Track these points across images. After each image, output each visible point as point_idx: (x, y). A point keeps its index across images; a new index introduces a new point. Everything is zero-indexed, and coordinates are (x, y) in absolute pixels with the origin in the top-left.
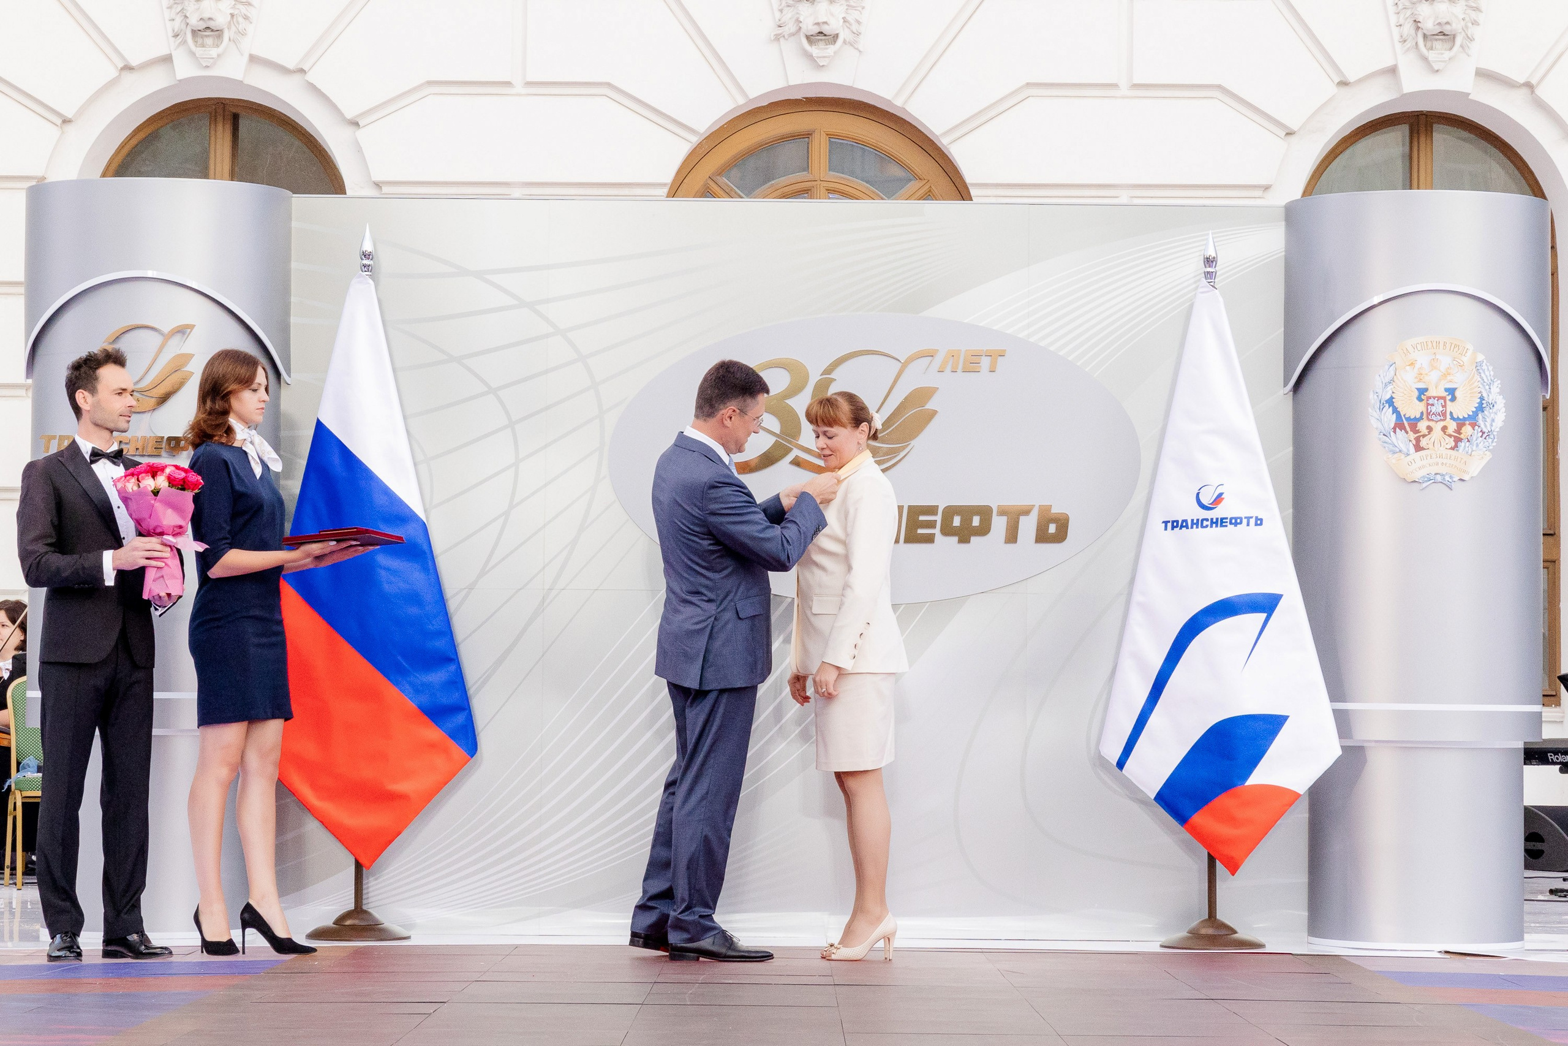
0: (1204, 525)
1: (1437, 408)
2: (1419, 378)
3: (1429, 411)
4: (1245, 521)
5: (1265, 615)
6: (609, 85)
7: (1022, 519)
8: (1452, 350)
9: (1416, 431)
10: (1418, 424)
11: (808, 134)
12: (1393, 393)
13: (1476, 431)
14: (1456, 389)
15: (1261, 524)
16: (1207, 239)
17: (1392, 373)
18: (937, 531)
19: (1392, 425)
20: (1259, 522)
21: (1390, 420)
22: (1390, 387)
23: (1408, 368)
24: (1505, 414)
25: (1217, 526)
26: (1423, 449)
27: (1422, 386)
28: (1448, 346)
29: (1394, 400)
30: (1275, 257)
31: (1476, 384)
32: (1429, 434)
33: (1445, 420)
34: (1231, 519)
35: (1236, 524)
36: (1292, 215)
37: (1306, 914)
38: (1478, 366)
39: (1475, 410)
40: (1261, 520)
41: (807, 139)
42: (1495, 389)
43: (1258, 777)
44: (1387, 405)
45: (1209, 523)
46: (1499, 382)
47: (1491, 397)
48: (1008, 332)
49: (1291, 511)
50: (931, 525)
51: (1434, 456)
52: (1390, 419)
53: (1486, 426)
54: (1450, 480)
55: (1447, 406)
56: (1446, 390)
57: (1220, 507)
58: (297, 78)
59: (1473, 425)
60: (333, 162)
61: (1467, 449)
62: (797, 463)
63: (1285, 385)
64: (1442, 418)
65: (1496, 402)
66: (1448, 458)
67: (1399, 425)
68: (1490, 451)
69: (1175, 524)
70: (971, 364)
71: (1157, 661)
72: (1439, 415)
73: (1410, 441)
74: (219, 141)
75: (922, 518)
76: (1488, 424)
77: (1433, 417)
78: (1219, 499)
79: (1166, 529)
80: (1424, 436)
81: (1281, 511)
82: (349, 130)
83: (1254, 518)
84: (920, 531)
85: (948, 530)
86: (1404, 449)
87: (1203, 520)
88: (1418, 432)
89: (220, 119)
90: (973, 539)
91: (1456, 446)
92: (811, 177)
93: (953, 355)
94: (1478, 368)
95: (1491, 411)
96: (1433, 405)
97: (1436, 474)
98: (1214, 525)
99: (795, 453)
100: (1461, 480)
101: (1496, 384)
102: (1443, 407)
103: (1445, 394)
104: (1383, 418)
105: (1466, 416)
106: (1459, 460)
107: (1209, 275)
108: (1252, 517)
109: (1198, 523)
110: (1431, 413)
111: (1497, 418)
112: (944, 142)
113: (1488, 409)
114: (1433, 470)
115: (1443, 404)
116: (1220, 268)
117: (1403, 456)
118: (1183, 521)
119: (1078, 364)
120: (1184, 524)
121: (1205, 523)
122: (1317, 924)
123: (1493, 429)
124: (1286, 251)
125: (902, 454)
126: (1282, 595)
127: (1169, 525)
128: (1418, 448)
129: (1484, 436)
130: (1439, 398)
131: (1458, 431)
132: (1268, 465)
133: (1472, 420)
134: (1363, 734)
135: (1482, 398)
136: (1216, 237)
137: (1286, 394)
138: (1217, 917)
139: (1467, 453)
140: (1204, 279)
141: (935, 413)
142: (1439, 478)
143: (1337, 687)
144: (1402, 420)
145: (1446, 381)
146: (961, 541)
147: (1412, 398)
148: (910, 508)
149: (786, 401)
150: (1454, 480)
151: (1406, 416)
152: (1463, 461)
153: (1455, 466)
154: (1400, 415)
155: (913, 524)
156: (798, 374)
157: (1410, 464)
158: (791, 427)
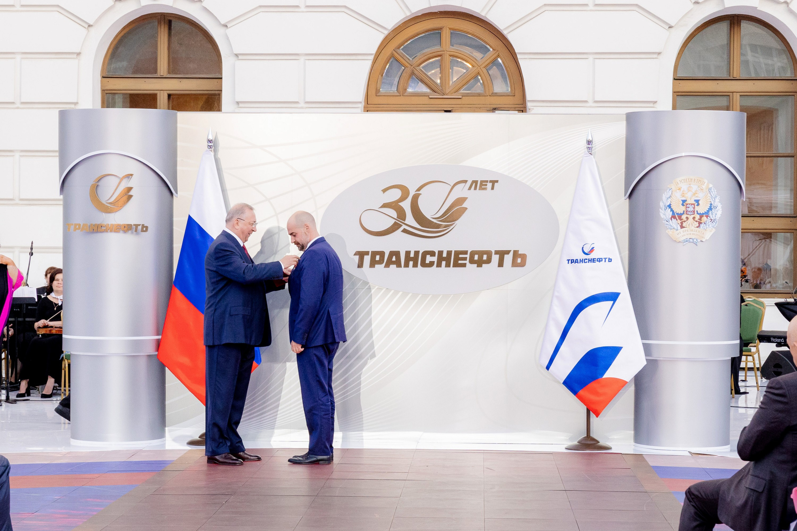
0: (585, 262)
1: (691, 209)
2: (683, 195)
3: (687, 210)
4: (604, 260)
5: (612, 302)
6: (345, 7)
7: (506, 256)
8: (698, 182)
10: (682, 216)
11: (440, 29)
12: (671, 202)
13: (708, 219)
14: (699, 200)
15: (611, 261)
16: (588, 132)
17: (671, 193)
18: (467, 262)
19: (670, 217)
20: (610, 260)
21: (669, 215)
22: (669, 200)
23: (678, 191)
24: (722, 211)
26: (684, 227)
27: (684, 199)
28: (696, 181)
29: (671, 205)
31: (709, 198)
32: (687, 220)
34: (598, 259)
35: (600, 261)
36: (629, 118)
38: (710, 189)
39: (708, 209)
40: (611, 259)
42: (717, 200)
44: (668, 208)
45: (587, 261)
46: (719, 197)
47: (715, 204)
48: (500, 172)
50: (465, 259)
51: (689, 230)
52: (669, 214)
53: (713, 217)
54: (696, 241)
56: (695, 201)
57: (593, 253)
58: (198, 4)
59: (707, 217)
60: (216, 43)
61: (704, 227)
62: (405, 231)
63: (625, 194)
64: (693, 213)
65: (717, 206)
66: (696, 231)
67: (673, 217)
68: (714, 228)
69: (572, 261)
70: (483, 186)
71: (564, 322)
72: (692, 212)
73: (678, 224)
74: (162, 33)
75: (460, 256)
76: (714, 216)
77: (689, 213)
78: (592, 250)
79: (568, 263)
80: (685, 221)
82: (222, 30)
84: (460, 262)
85: (472, 261)
86: (676, 228)
87: (585, 259)
88: (682, 219)
90: (483, 265)
91: (699, 226)
92: (441, 49)
93: (474, 182)
94: (710, 191)
95: (715, 210)
96: (689, 207)
98: (590, 262)
99: (404, 227)
100: (701, 241)
101: (718, 198)
103: (694, 203)
104: (666, 213)
105: (704, 212)
106: (700, 232)
107: (589, 149)
108: (607, 258)
109: (582, 261)
111: (718, 213)
112: (505, 33)
113: (714, 209)
114: (689, 237)
115: (694, 207)
116: (596, 143)
117: (675, 231)
118: (576, 260)
119: (531, 186)
120: (577, 261)
121: (586, 261)
122: (638, 436)
123: (716, 218)
125: (452, 227)
126: (620, 294)
127: (570, 261)
128: (682, 227)
129: (712, 221)
130: (692, 204)
131: (700, 219)
133: (707, 214)
134: (657, 355)
135: (711, 204)
136: (592, 131)
137: (626, 199)
138: (591, 436)
139: (704, 229)
141: (466, 208)
142: (691, 240)
143: (644, 333)
144: (675, 214)
145: (695, 197)
146: (477, 266)
147: (679, 204)
148: (455, 251)
149: (399, 204)
150: (698, 241)
151: (677, 213)
152: (702, 233)
153: (699, 235)
154: (674, 212)
155: (457, 259)
156: (405, 191)
157: (678, 234)
158: (402, 215)
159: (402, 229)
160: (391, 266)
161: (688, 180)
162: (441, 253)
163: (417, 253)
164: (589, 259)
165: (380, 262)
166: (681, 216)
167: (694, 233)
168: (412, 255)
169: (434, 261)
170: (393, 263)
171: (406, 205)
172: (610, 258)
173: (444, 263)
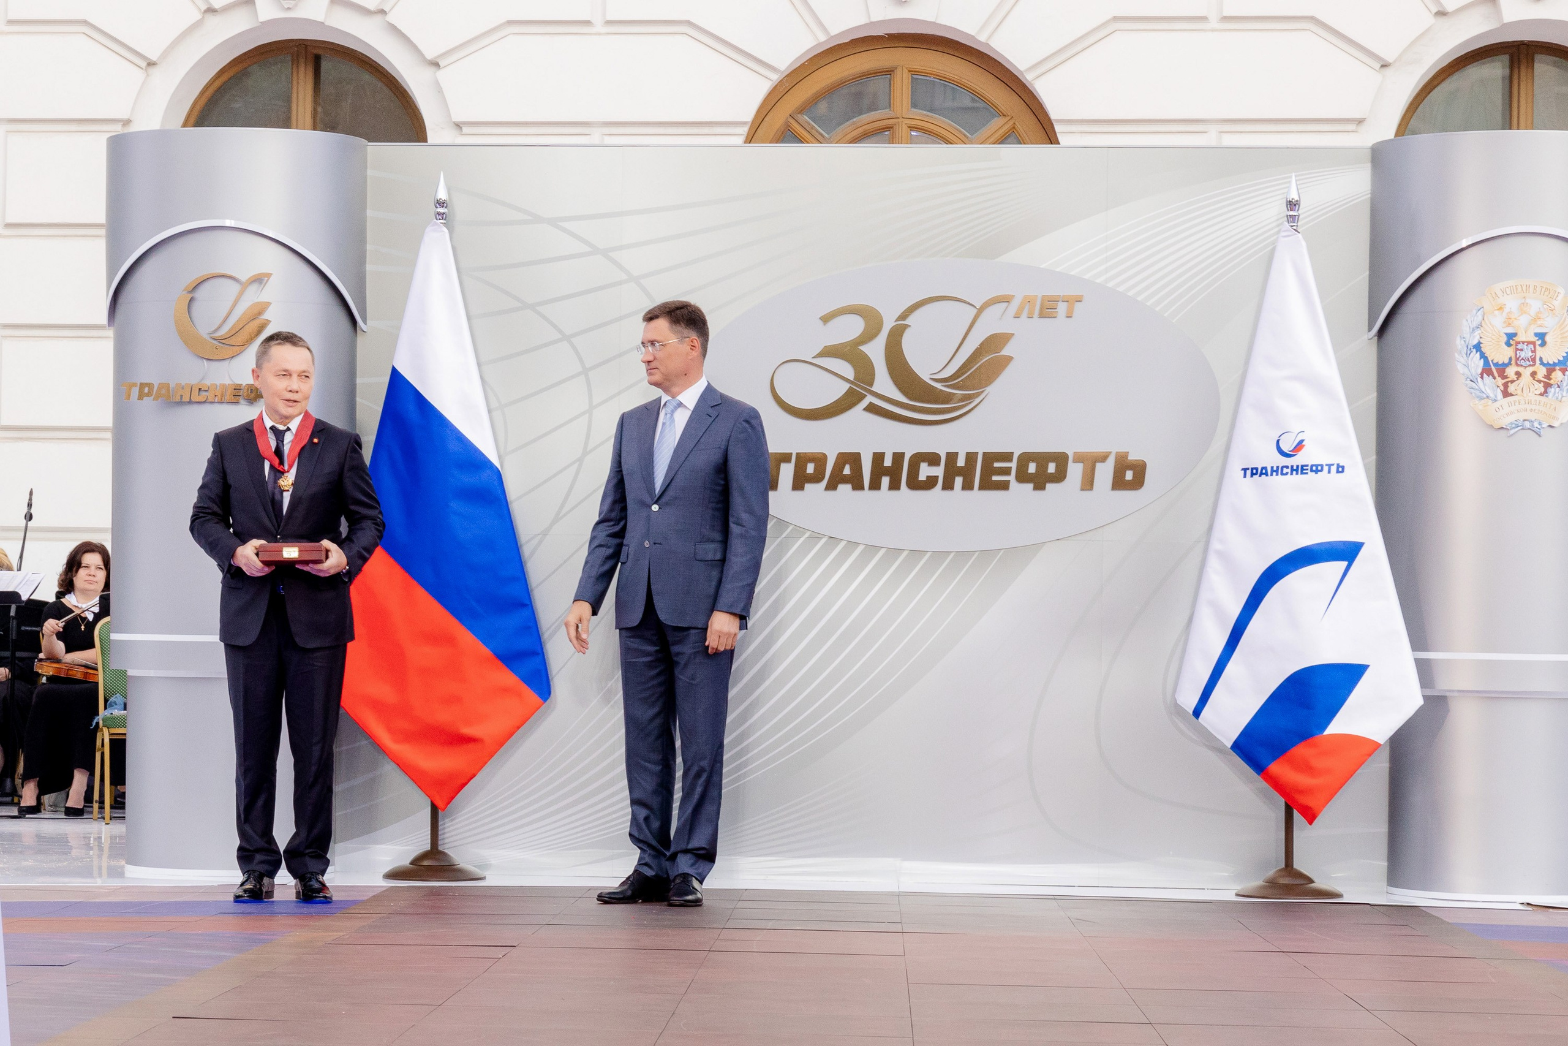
0: (1284, 472)
1: (1527, 353)
2: (1508, 322)
3: (1518, 356)
4: (1326, 468)
5: (1345, 563)
6: (689, 23)
7: (1099, 466)
8: (1542, 294)
9: (1504, 377)
11: (890, 71)
12: (1481, 338)
14: (1546, 333)
16: (1290, 182)
17: (1480, 318)
18: (1012, 478)
19: (1480, 371)
20: (1341, 469)
21: (1478, 366)
22: (1477, 333)
23: (1496, 312)
25: (1297, 474)
26: (1511, 395)
27: (1510, 330)
28: (1538, 289)
29: (1481, 345)
30: (1359, 200)
32: (1518, 380)
33: (1535, 364)
34: (1312, 466)
35: (1317, 471)
36: (1378, 156)
37: (1386, 864)
39: (1565, 354)
40: (1343, 467)
41: (889, 76)
43: (1338, 726)
44: (1474, 351)
45: (1289, 470)
48: (1086, 277)
49: (1374, 457)
50: (1006, 471)
51: (1522, 402)
52: (1477, 364)
54: (1539, 427)
55: (1537, 352)
56: (1536, 335)
57: (1300, 454)
58: (378, 19)
59: (1564, 371)
60: (413, 102)
61: (1557, 395)
62: (872, 409)
63: (1370, 330)
64: (1531, 363)
66: (1537, 404)
67: (1487, 371)
69: (1254, 471)
70: (1047, 309)
71: (1235, 610)
72: (1528, 360)
73: (1498, 386)
74: (302, 82)
75: (996, 465)
77: (1522, 363)
78: (1299, 446)
79: (1245, 476)
80: (1512, 382)
81: (1364, 457)
82: (428, 73)
83: (1335, 466)
84: (995, 478)
85: (1023, 477)
86: (1492, 395)
87: (1283, 467)
88: (1506, 377)
89: (302, 60)
91: (1546, 392)
92: (893, 115)
93: (1029, 301)
96: (1522, 350)
97: (1525, 420)
98: (1294, 472)
99: (869, 399)
100: (1550, 426)
102: (1532, 352)
103: (1534, 339)
104: (1469, 363)
105: (1557, 361)
106: (1549, 405)
107: (1292, 219)
108: (1333, 465)
109: (1278, 471)
110: (1520, 359)
112: (1029, 78)
114: (1522, 416)
115: (1533, 349)
116: (1303, 211)
117: (1490, 402)
118: (1263, 468)
119: (1157, 309)
120: (1264, 471)
121: (1285, 470)
122: (1395, 875)
124: (1371, 193)
125: (978, 400)
126: (1362, 544)
127: (1249, 472)
128: (1506, 394)
130: (1529, 343)
131: (1548, 377)
132: (1350, 411)
133: (1563, 367)
134: (1444, 684)
136: (1300, 180)
137: (1371, 338)
138: (1294, 867)
139: (1557, 398)
140: (1286, 223)
141: (1011, 358)
142: (1527, 425)
143: (1419, 637)
144: (1490, 366)
145: (1536, 326)
146: (1036, 488)
147: (1501, 343)
148: (985, 454)
149: (860, 348)
150: (1543, 426)
151: (1495, 362)
152: (1552, 407)
153: (1545, 413)
154: (1488, 361)
155: (988, 470)
156: (872, 320)
157: (1497, 410)
158: (865, 373)
159: (864, 403)
160: (841, 487)
161: (1519, 289)
162: (952, 457)
163: (898, 457)
164: (1292, 467)
165: (817, 478)
166: (1505, 369)
167: (1533, 407)
168: (888, 462)
169: (938, 476)
170: (845, 480)
171: (876, 351)
172: (1341, 465)
173: (959, 481)
